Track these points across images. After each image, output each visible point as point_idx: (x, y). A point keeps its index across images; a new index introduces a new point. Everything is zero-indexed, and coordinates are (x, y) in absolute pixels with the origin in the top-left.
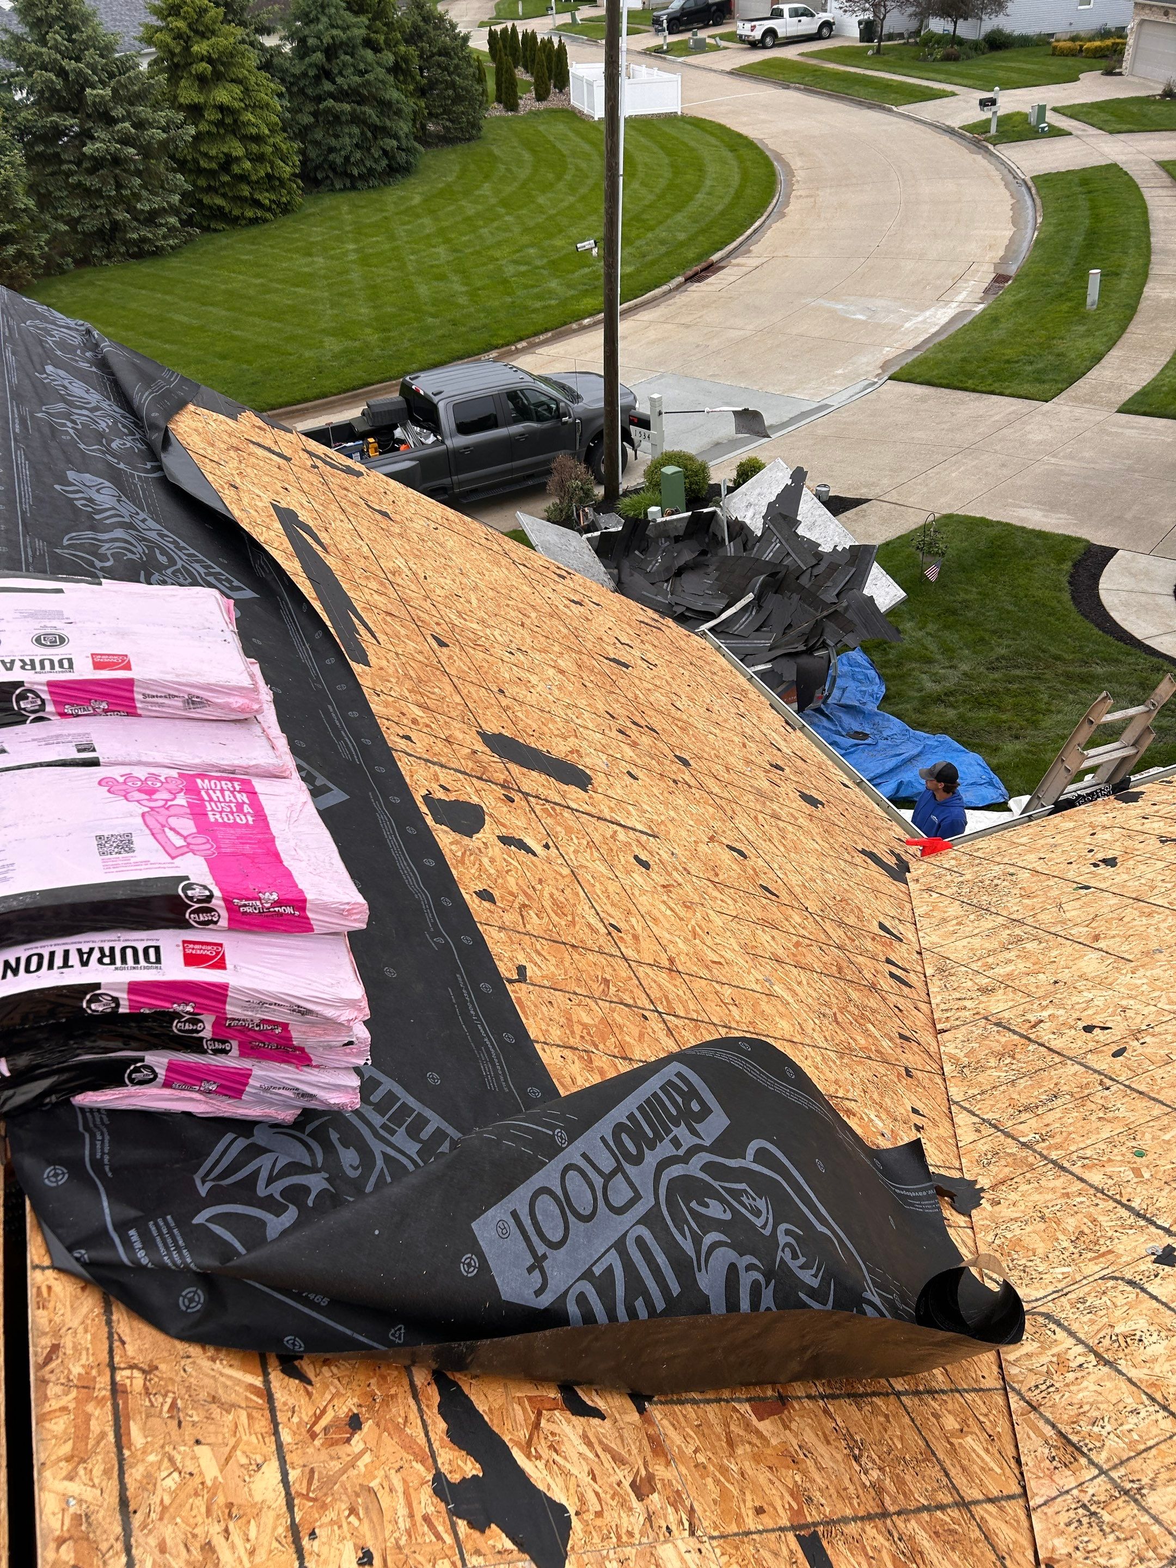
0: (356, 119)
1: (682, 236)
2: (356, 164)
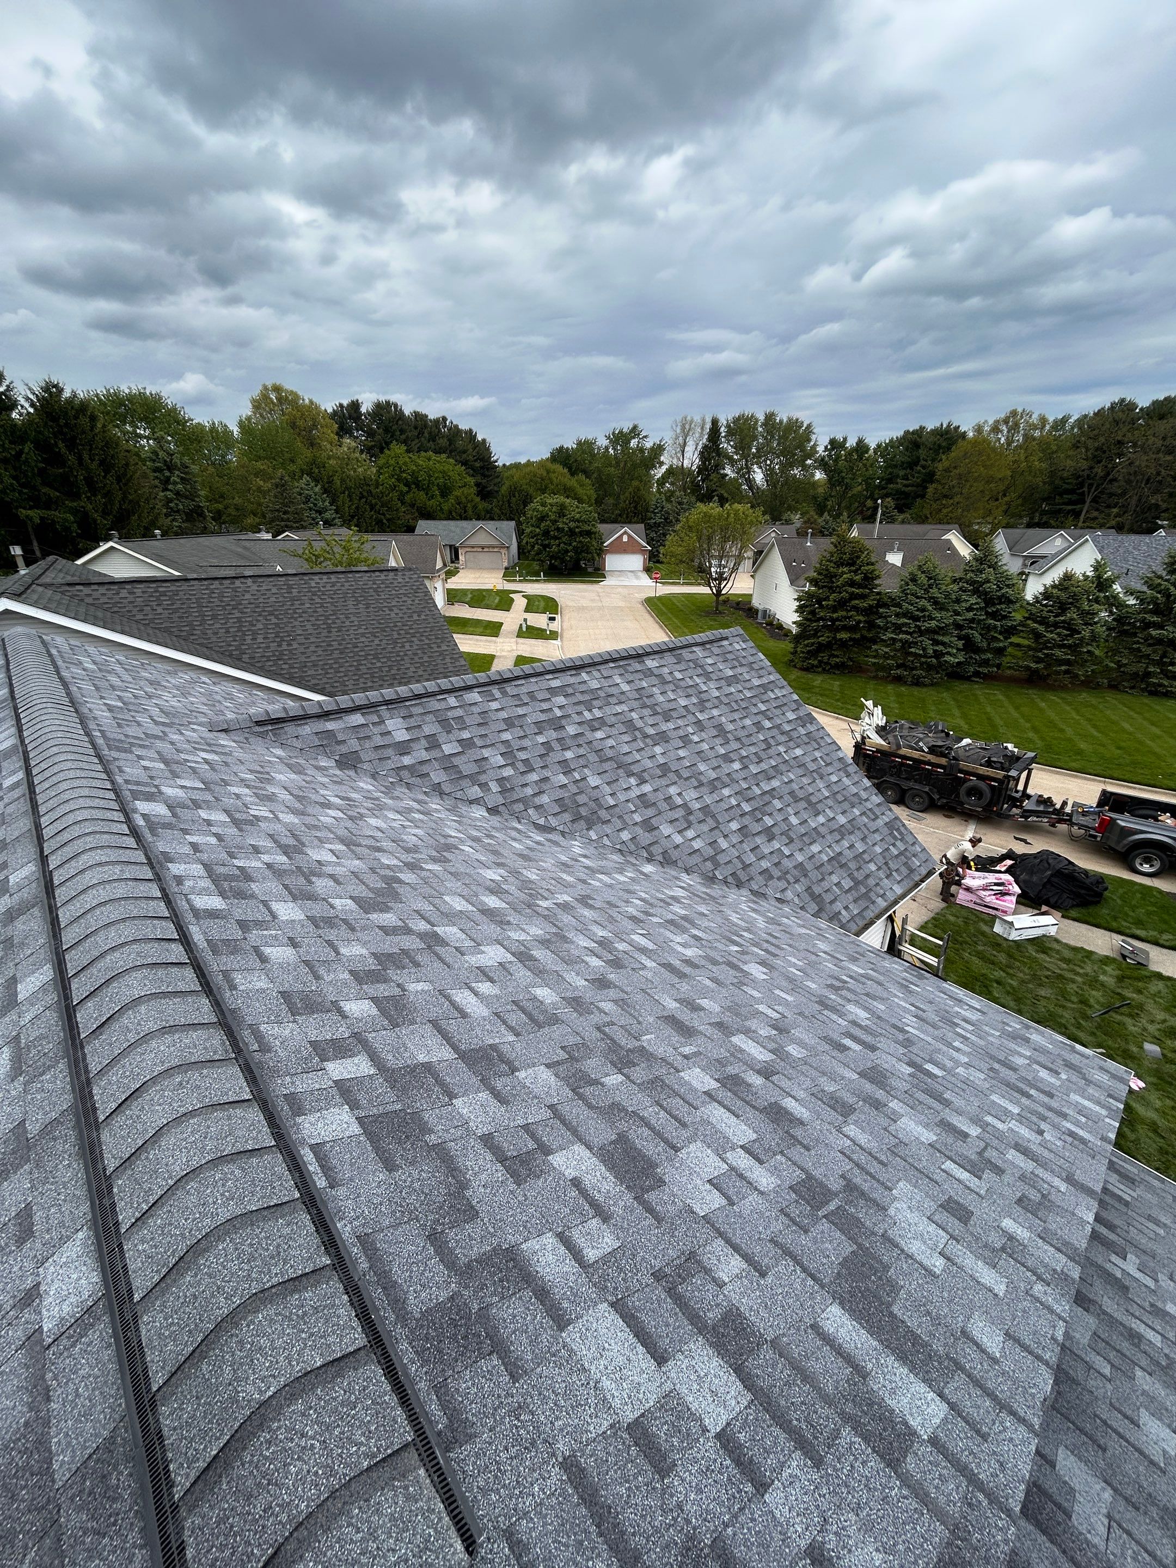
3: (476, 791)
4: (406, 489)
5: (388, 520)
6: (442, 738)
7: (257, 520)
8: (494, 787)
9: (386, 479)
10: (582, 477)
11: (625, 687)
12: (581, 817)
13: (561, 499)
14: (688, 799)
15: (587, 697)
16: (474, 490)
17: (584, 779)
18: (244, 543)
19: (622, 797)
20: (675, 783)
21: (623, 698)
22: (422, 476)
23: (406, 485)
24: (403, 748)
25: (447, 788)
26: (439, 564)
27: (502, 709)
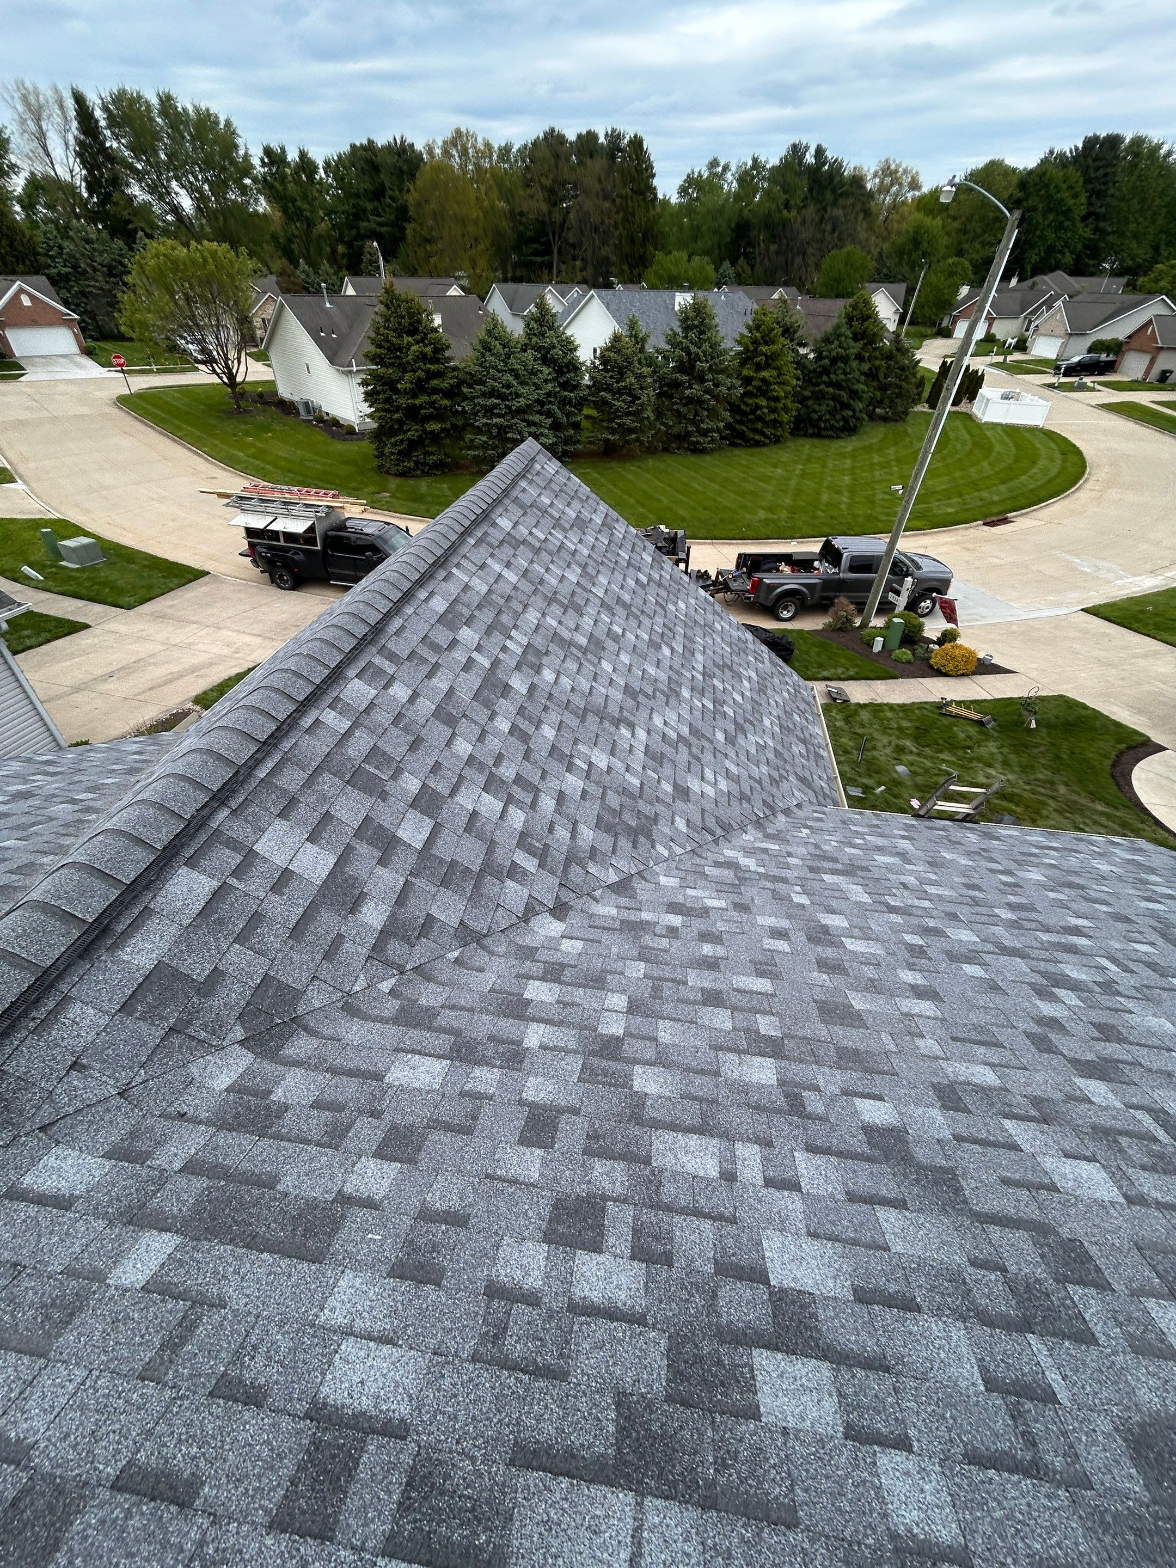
0: (833, 398)
1: (996, 498)
2: (825, 421)
6: (383, 817)
8: (526, 862)
24: (344, 891)
25: (477, 922)
27: (416, 693)
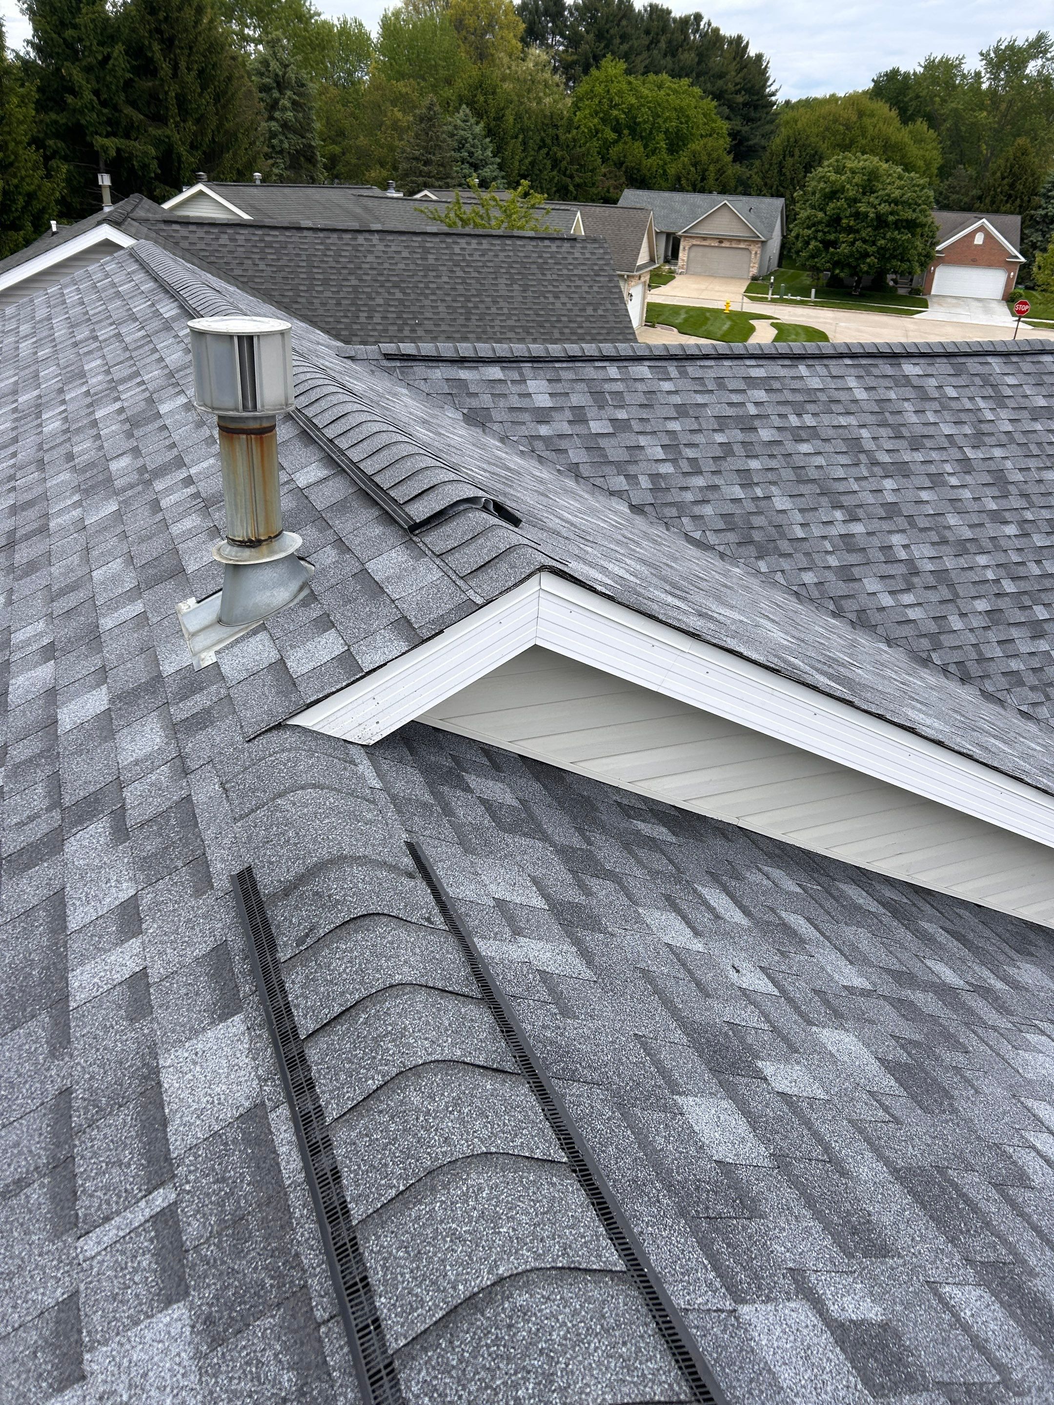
3: (619, 482)
4: (613, 136)
5: (577, 186)
6: (591, 413)
7: (385, 173)
8: (645, 482)
9: (587, 120)
10: (921, 125)
11: (861, 394)
12: (751, 542)
13: (873, 161)
14: (917, 554)
15: (799, 398)
16: (725, 142)
17: (768, 498)
18: (365, 201)
19: (817, 531)
20: (903, 531)
21: (853, 408)
22: (644, 115)
23: (615, 130)
24: (543, 416)
25: (585, 471)
26: (643, 258)
27: (676, 392)
